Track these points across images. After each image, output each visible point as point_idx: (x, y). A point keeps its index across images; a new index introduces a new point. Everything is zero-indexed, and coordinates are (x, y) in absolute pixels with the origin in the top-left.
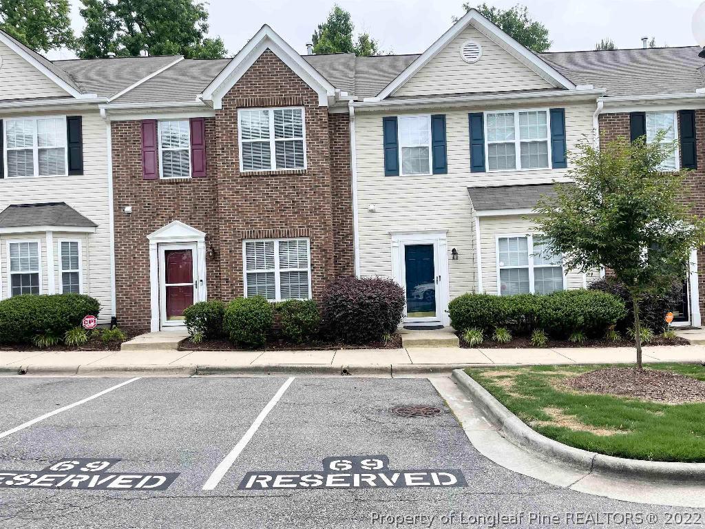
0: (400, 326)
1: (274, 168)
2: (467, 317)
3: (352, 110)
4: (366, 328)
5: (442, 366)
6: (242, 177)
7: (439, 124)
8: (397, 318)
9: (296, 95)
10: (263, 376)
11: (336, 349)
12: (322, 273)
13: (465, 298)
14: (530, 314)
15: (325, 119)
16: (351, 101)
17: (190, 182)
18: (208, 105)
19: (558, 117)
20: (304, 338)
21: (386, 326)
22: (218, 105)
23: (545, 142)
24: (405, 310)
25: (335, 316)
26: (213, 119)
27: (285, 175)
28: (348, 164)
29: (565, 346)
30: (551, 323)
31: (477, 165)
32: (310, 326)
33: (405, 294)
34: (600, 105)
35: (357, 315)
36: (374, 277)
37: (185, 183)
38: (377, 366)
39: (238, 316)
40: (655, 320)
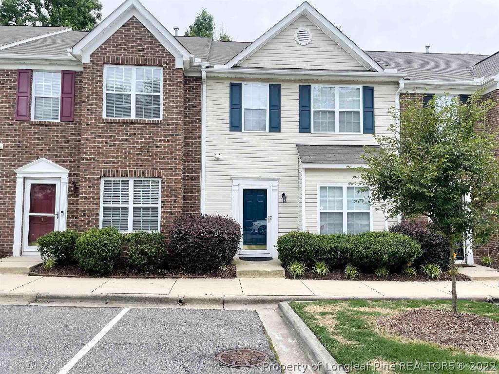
0: (236, 257)
1: (133, 117)
2: (292, 253)
3: (204, 75)
4: (205, 260)
5: (269, 298)
6: (104, 123)
7: (275, 91)
8: (233, 251)
9: (157, 57)
10: (100, 305)
11: (177, 278)
12: (170, 209)
13: (292, 235)
14: (344, 251)
15: (181, 79)
16: (204, 67)
17: (58, 125)
18: (77, 60)
19: (369, 93)
20: (149, 267)
21: (223, 257)
22: (86, 60)
23: (358, 113)
24: (241, 243)
25: (178, 248)
26: (82, 72)
27: (143, 123)
28: (199, 119)
29: (372, 279)
30: (361, 259)
31: (305, 128)
32: (154, 257)
33: (242, 230)
34: (402, 85)
35: (197, 248)
36: (215, 215)
37: (54, 125)
38: (211, 297)
39: (87, 245)
40: (443, 259)
